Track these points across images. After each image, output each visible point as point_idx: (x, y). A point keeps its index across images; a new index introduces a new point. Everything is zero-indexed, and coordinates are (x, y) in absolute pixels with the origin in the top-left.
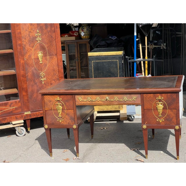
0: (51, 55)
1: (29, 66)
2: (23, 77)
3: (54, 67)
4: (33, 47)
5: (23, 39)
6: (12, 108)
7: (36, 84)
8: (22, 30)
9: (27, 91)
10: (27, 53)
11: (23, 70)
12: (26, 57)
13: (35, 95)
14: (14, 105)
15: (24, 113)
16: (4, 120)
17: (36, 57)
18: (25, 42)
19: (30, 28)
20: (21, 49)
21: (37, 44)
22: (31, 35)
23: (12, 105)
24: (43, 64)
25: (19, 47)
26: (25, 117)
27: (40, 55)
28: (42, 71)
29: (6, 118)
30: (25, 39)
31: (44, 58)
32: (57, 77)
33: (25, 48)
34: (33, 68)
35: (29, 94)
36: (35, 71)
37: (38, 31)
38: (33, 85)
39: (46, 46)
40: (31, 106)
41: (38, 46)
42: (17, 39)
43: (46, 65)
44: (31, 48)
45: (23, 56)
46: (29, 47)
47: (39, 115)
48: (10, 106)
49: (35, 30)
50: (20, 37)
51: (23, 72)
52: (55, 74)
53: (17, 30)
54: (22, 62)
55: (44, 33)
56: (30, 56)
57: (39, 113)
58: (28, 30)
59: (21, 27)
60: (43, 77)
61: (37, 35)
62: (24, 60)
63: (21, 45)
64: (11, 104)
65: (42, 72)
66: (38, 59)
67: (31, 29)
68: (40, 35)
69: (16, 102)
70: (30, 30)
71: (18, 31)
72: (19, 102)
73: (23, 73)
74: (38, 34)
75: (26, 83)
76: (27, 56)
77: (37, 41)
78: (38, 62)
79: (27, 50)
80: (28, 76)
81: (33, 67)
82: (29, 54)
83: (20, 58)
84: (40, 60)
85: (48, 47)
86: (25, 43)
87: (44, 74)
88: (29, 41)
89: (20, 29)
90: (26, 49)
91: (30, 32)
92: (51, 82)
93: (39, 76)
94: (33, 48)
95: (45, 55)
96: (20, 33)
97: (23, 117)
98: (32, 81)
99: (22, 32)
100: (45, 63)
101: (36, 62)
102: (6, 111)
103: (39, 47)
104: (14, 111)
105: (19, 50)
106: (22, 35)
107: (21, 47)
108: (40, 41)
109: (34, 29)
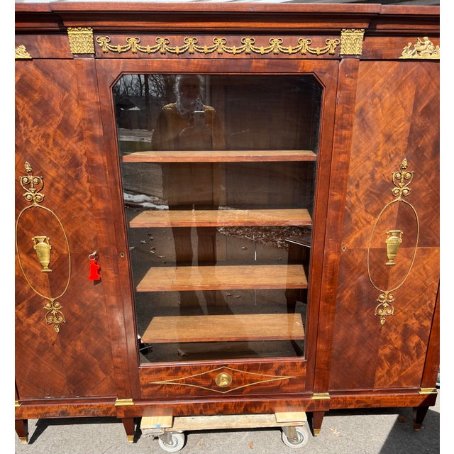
0: (427, 244)
1: (351, 272)
2: (326, 300)
3: (427, 282)
4: (375, 214)
5: (351, 188)
6: (281, 378)
7: (360, 322)
8: (352, 156)
9: (329, 342)
10: (352, 230)
11: (332, 282)
12: (348, 243)
13: (351, 352)
14: (288, 371)
15: (312, 395)
16: (256, 407)
17: (378, 246)
18: (355, 196)
19: (380, 153)
20: (337, 218)
21: (391, 206)
22: (377, 176)
23: (282, 372)
24: (394, 268)
25: (331, 212)
26: (312, 405)
27: (393, 239)
28: (386, 289)
29: (261, 402)
30: (357, 186)
31: (403, 250)
32: (429, 309)
33: (349, 216)
34: (361, 278)
35: (336, 347)
36: (364, 287)
37: (405, 163)
38: (351, 326)
39: (418, 214)
40: (333, 378)
41: (392, 213)
42: (332, 185)
43: (402, 272)
44: (369, 216)
45: (339, 240)
46: (364, 214)
47: (350, 404)
48: (277, 373)
49: (397, 160)
50: (342, 178)
51: (328, 287)
52: (426, 302)
53: (340, 154)
54: (333, 257)
55: (423, 172)
56: (360, 242)
57: (355, 398)
58: (372, 158)
59: (352, 146)
60: (386, 305)
61: (398, 175)
62: (339, 251)
63: (339, 206)
64: (281, 367)
65: (387, 292)
66: (384, 251)
67: (385, 155)
68: (408, 175)
69: (294, 364)
70: (379, 159)
71: (342, 158)
72: (303, 364)
73: (328, 291)
74: (404, 173)
75: (333, 318)
76: (352, 240)
77: (394, 197)
78: (382, 262)
79: (356, 224)
80: (340, 299)
81: (363, 273)
82: (358, 235)
83: (328, 244)
84: (389, 255)
85: (423, 218)
86: (353, 199)
87: (391, 297)
88: (369, 194)
89: (348, 153)
90: (354, 217)
91: (379, 164)
92: (407, 322)
93: (373, 302)
94: (376, 217)
95: (408, 242)
96: (346, 166)
97: (307, 406)
98: (350, 313)
99: (351, 164)
100: (402, 265)
101: (374, 259)
102: (265, 384)
103: (395, 216)
104: (284, 385)
105: (330, 221)
106: (351, 174)
107: (340, 213)
108: (403, 195)
109: (392, 156)
